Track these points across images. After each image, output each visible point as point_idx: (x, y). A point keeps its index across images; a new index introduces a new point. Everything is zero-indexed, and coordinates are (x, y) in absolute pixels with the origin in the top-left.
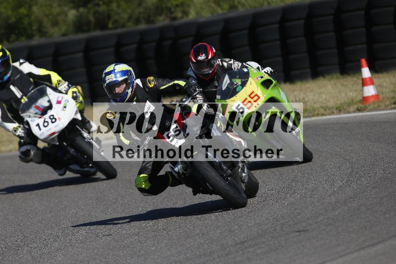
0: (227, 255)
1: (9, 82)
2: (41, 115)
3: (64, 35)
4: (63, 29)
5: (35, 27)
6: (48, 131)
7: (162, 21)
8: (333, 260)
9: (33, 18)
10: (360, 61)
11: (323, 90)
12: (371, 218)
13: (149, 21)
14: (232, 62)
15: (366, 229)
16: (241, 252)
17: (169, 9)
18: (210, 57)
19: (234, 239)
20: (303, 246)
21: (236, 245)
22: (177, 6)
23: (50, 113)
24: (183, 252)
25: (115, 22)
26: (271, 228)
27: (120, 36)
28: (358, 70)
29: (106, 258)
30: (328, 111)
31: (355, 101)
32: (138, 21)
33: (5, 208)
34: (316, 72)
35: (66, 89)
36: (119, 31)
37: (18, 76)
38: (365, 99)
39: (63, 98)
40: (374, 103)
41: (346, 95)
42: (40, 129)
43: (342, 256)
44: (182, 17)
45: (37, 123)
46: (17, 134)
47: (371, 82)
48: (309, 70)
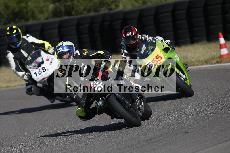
0: (141, 147)
1: (20, 47)
2: (37, 67)
3: (47, 19)
4: (46, 15)
5: (30, 14)
6: (41, 77)
7: (104, 11)
8: (203, 149)
9: (29, 9)
10: (218, 34)
11: (197, 51)
12: (225, 125)
13: (96, 11)
14: (147, 37)
15: (222, 132)
16: (149, 145)
17: (107, 4)
18: (134, 34)
19: (145, 138)
20: (186, 141)
21: (147, 141)
22: (112, 2)
23: (42, 66)
24: (116, 145)
25: (76, 11)
26: (167, 131)
27: (79, 20)
28: (217, 39)
29: (71, 149)
30: (200, 63)
31: (216, 57)
32: (89, 11)
33: (12, 119)
34: (193, 40)
35: (53, 52)
36: (79, 16)
37: (26, 44)
38: (221, 56)
39: (50, 57)
40: (227, 59)
41: (211, 54)
42: (37, 76)
43: (208, 147)
44: (115, 8)
45: (35, 72)
46: (24, 78)
47: (225, 46)
48: (189, 39)
